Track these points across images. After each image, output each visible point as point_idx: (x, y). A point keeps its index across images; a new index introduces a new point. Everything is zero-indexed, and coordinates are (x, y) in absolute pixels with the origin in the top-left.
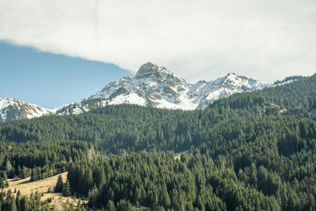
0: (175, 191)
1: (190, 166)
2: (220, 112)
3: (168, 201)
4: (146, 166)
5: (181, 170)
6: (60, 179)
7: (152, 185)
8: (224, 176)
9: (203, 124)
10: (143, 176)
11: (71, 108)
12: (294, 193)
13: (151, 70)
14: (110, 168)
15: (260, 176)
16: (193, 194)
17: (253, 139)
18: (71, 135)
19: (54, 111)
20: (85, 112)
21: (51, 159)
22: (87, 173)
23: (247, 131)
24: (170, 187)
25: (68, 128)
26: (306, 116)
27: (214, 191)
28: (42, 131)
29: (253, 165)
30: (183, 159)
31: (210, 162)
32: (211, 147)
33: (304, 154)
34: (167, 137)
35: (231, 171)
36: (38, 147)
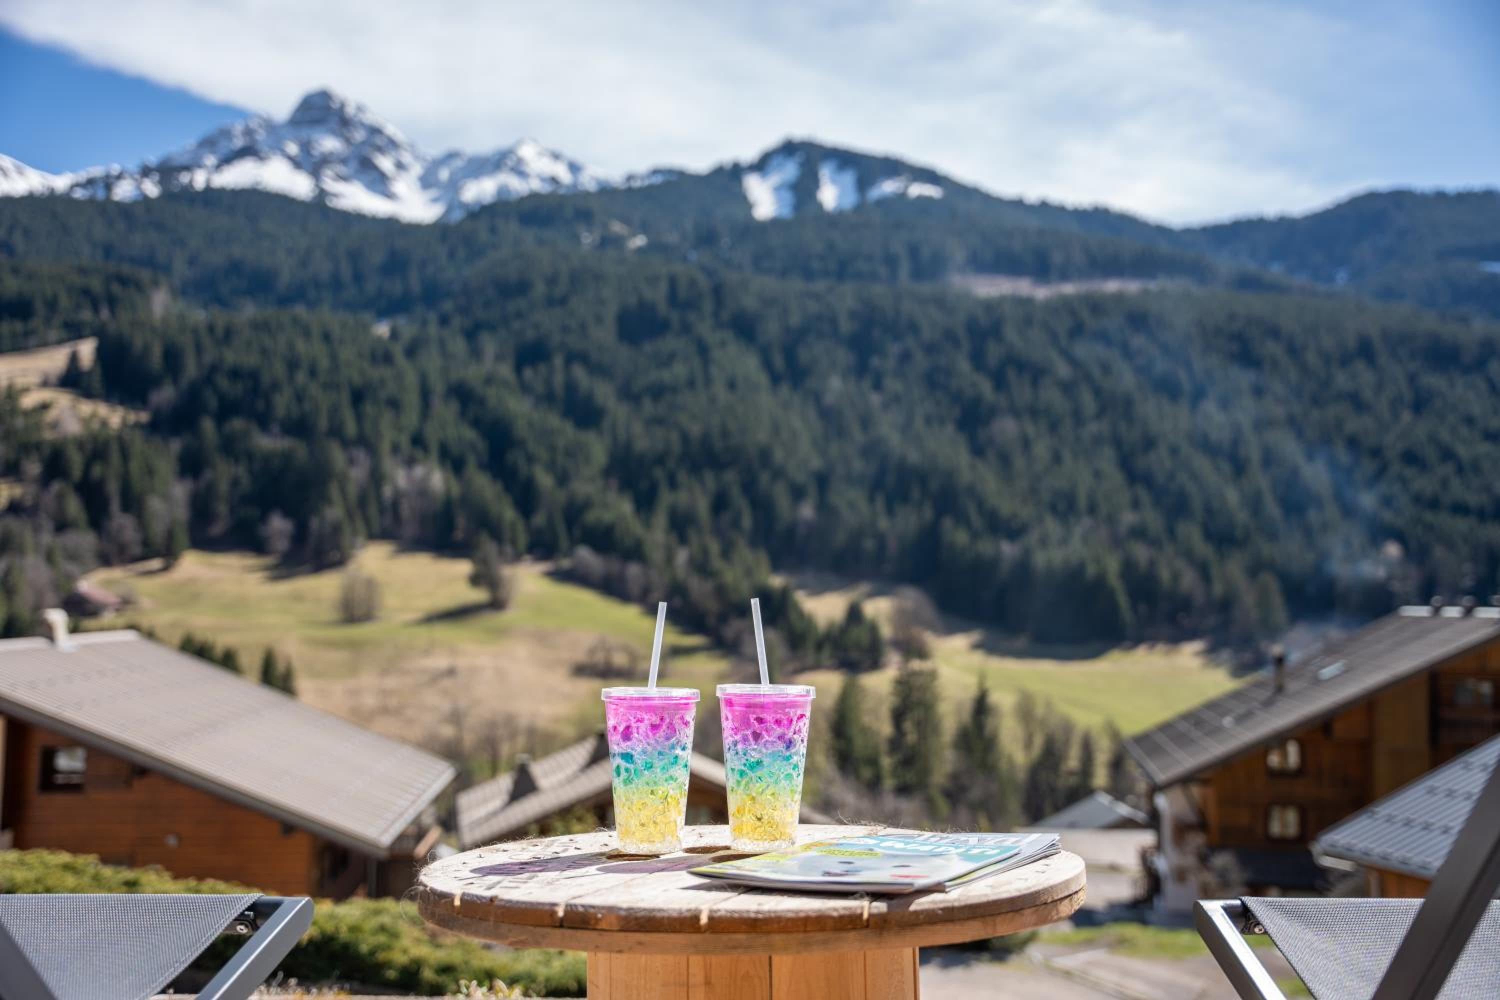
0: (369, 408)
1: (411, 352)
2: (493, 230)
3: (351, 428)
4: (301, 346)
5: (387, 358)
6: (74, 358)
7: (314, 390)
8: (489, 380)
9: (452, 255)
10: (293, 365)
11: (108, 182)
12: (638, 428)
13: (328, 108)
14: (207, 341)
15: (571, 387)
16: (411, 417)
17: (563, 301)
18: (108, 251)
19: (61, 183)
20: (146, 199)
21: (52, 305)
22: (147, 348)
23: (552, 281)
24: (358, 397)
25: (100, 231)
26: (685, 259)
27: (463, 414)
28: (27, 233)
29: (558, 361)
30: (394, 335)
31: (459, 346)
32: (464, 311)
33: (670, 343)
34: (358, 278)
35: (506, 371)
36: (15, 271)
